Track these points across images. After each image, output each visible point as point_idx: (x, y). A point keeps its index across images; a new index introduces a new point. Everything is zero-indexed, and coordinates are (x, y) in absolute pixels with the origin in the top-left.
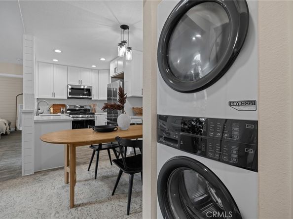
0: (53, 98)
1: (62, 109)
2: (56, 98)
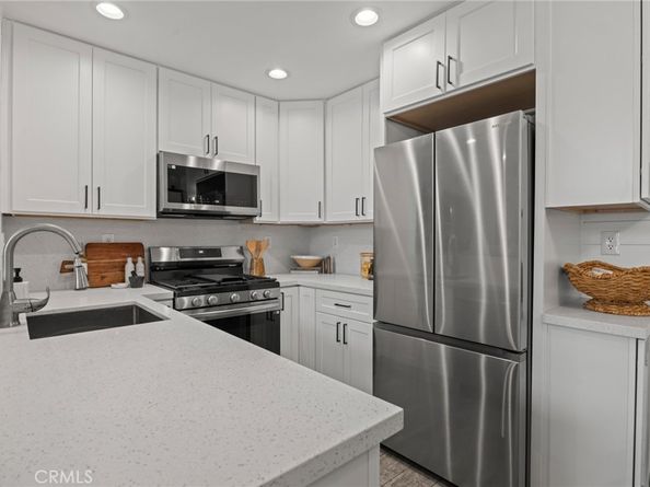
0: (92, 211)
1: (129, 267)
2: (103, 212)
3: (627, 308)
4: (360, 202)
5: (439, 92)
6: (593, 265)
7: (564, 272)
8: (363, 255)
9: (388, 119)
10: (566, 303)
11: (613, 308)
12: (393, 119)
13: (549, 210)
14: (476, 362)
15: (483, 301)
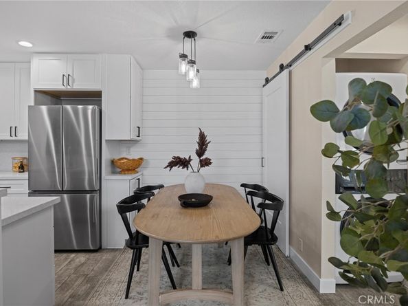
3: (130, 172)
4: (13, 130)
5: (63, 87)
6: (123, 159)
7: (113, 162)
8: (14, 159)
9: (35, 91)
10: (114, 173)
11: (126, 172)
12: (38, 92)
13: (106, 140)
14: (85, 199)
15: (87, 177)
